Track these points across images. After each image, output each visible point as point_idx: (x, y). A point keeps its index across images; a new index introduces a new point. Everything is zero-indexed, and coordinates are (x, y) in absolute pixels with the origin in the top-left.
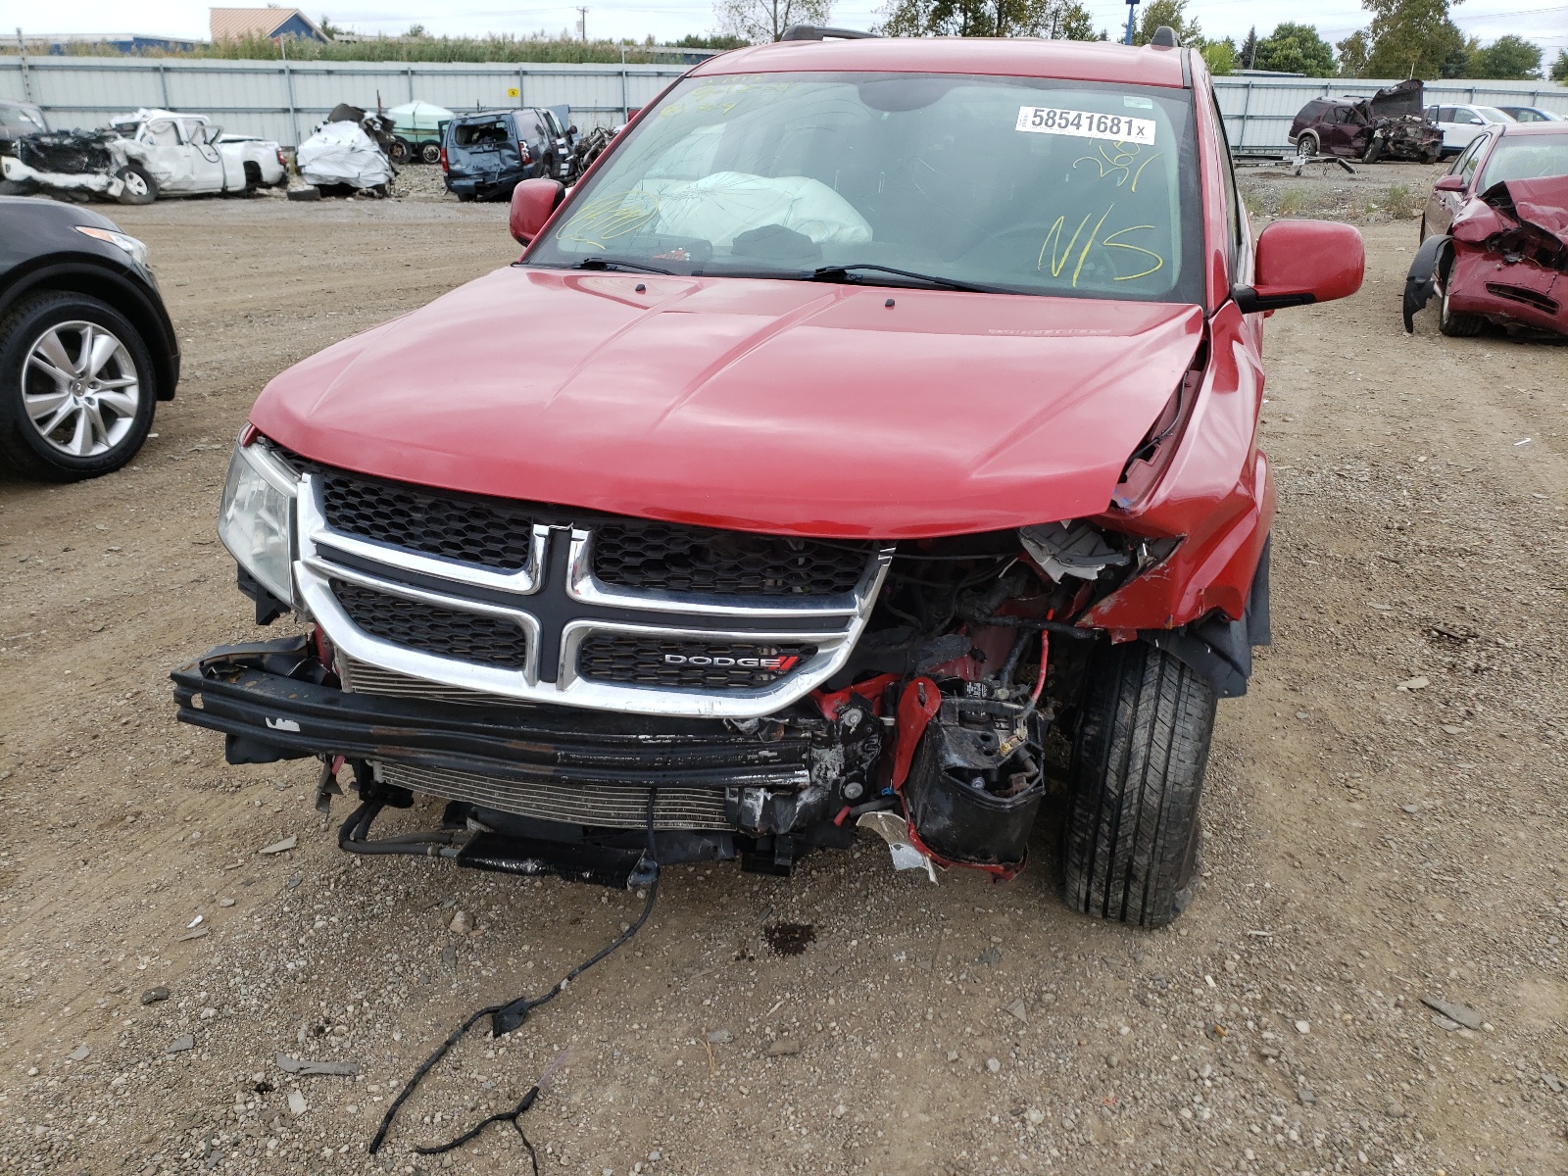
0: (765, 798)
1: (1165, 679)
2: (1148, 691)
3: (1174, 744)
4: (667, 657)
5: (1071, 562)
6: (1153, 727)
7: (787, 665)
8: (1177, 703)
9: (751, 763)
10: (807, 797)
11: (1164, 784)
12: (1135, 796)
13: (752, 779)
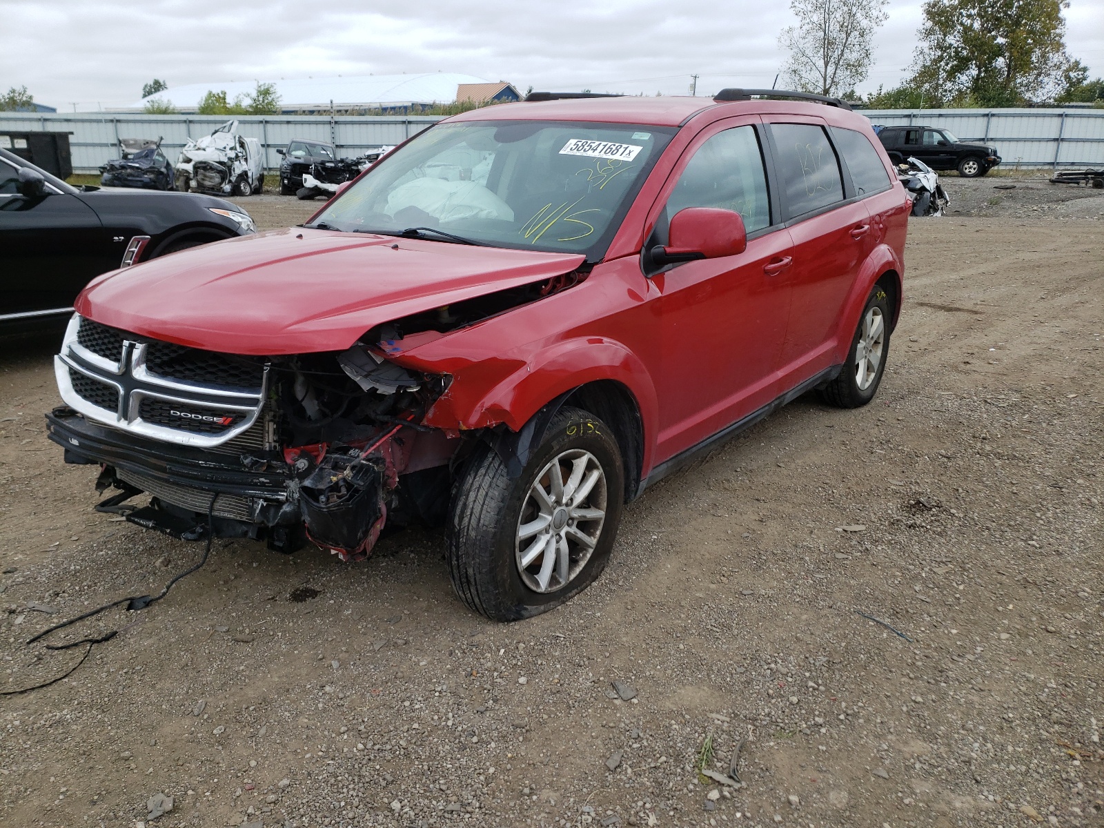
0: (262, 505)
1: (492, 465)
2: (482, 471)
3: (486, 502)
4: (172, 412)
5: (378, 381)
6: (478, 491)
7: (226, 423)
8: (493, 478)
9: (256, 484)
10: (286, 508)
11: (478, 525)
12: (466, 530)
13: (256, 493)
